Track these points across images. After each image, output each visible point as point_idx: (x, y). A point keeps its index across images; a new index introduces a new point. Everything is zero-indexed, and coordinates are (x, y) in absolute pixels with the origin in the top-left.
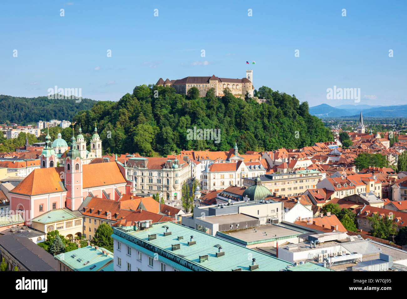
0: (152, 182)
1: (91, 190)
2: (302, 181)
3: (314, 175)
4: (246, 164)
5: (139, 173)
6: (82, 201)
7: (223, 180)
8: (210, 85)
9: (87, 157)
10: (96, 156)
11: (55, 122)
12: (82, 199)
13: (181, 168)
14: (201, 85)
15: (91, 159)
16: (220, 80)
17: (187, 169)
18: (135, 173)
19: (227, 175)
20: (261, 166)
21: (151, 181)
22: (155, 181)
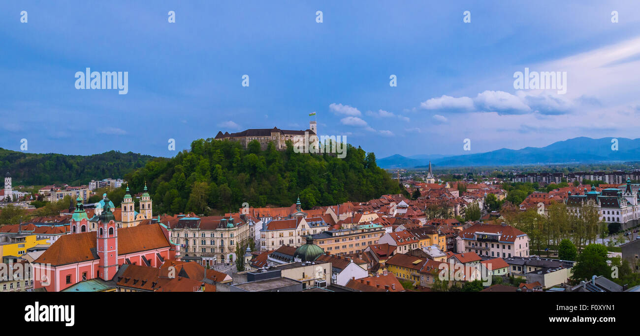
0: (205, 244)
1: (129, 257)
2: (365, 237)
3: (377, 229)
4: (307, 220)
5: (191, 235)
6: (117, 270)
7: (283, 238)
8: (272, 137)
9: (135, 219)
10: (146, 217)
11: (109, 181)
12: (117, 267)
13: (237, 228)
14: (263, 138)
15: (140, 221)
16: (283, 132)
17: (245, 228)
18: (186, 235)
19: (286, 233)
20: (323, 222)
21: (204, 242)
22: (208, 243)
